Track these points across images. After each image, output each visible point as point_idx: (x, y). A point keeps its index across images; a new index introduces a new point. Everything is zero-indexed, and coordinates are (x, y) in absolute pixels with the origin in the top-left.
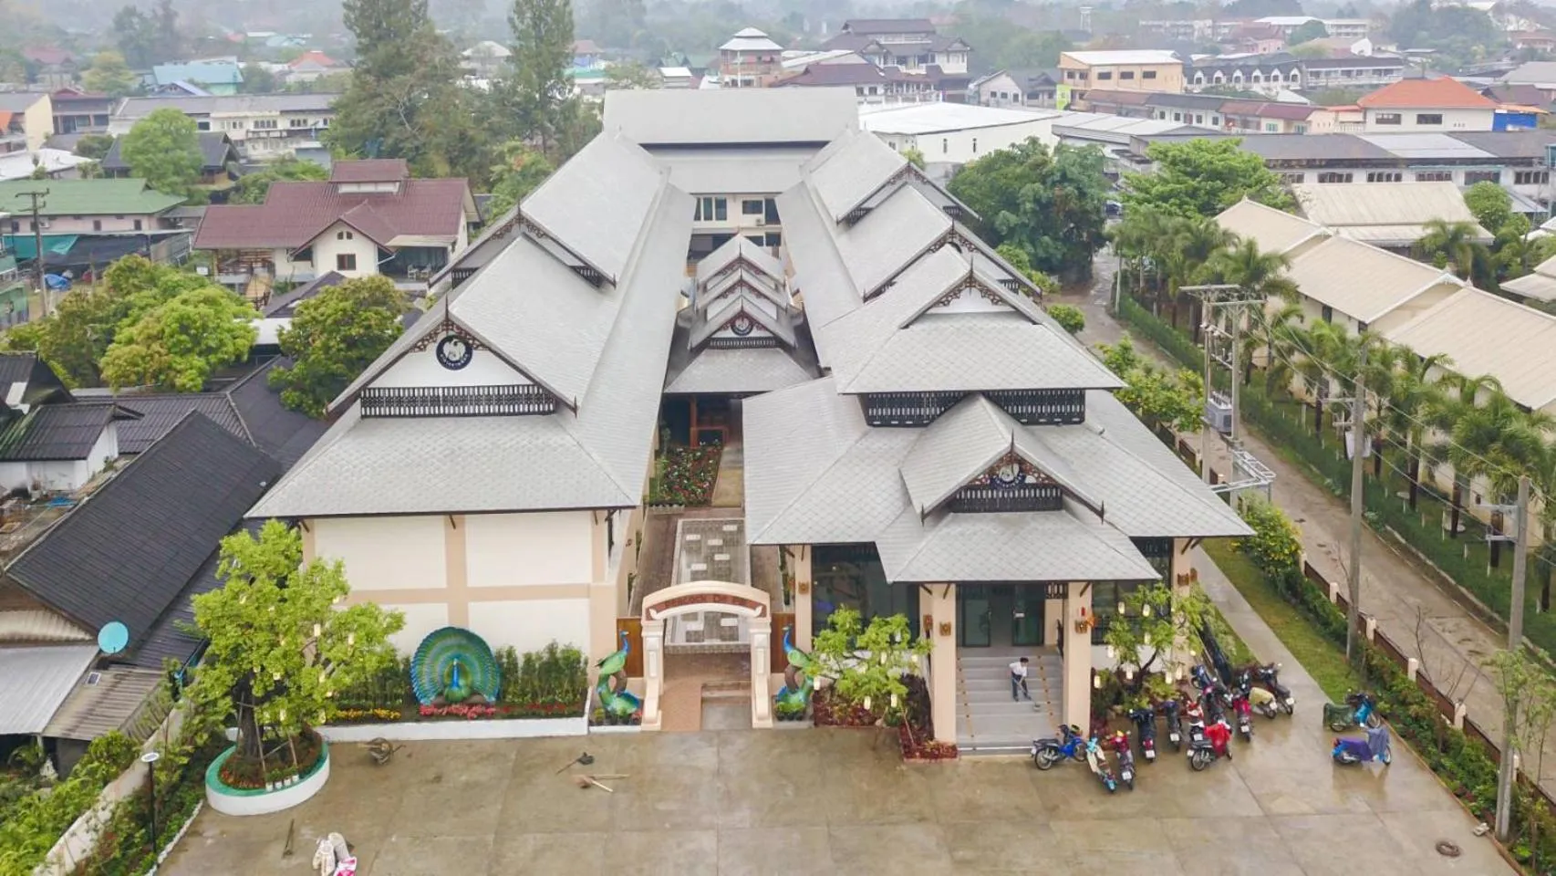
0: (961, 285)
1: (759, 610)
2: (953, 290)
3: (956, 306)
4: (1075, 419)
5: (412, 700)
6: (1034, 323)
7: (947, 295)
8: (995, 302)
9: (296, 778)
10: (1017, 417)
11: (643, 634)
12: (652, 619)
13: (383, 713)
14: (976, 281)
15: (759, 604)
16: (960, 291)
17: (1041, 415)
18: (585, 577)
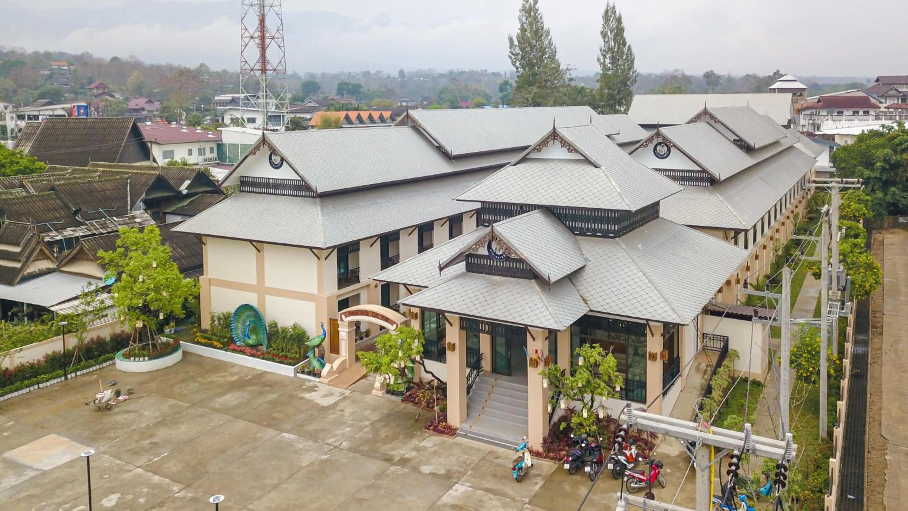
0: (548, 138)
1: (395, 325)
2: (543, 141)
3: (545, 154)
4: (610, 235)
5: (232, 340)
6: (596, 167)
7: (539, 145)
8: (570, 151)
9: (146, 358)
10: (572, 230)
11: (339, 329)
12: (343, 321)
13: (215, 343)
14: (558, 135)
15: (395, 323)
16: (548, 142)
17: (588, 230)
18: (313, 289)
